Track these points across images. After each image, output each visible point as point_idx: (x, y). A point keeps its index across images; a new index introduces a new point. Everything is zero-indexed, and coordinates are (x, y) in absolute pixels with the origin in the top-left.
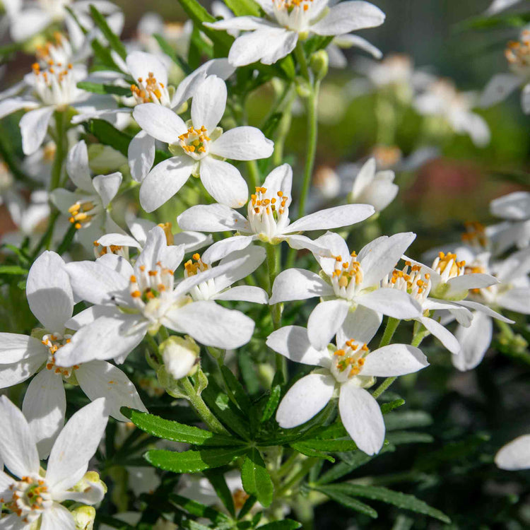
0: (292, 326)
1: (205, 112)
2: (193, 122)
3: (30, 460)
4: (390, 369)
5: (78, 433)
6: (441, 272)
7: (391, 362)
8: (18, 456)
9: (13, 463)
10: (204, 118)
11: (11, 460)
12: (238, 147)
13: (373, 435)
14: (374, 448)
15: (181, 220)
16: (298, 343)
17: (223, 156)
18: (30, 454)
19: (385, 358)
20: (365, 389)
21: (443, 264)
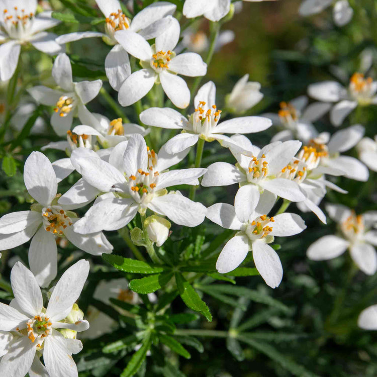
0: (221, 203)
1: (165, 40)
2: (156, 46)
3: (37, 303)
4: (284, 231)
5: (69, 284)
6: (306, 161)
7: (284, 226)
8: (29, 301)
9: (26, 305)
10: (164, 44)
11: (24, 303)
12: (187, 67)
13: (276, 276)
14: (276, 284)
15: (142, 117)
16: (227, 216)
17: (175, 71)
18: (37, 300)
19: (280, 223)
20: (269, 244)
21: (307, 155)
